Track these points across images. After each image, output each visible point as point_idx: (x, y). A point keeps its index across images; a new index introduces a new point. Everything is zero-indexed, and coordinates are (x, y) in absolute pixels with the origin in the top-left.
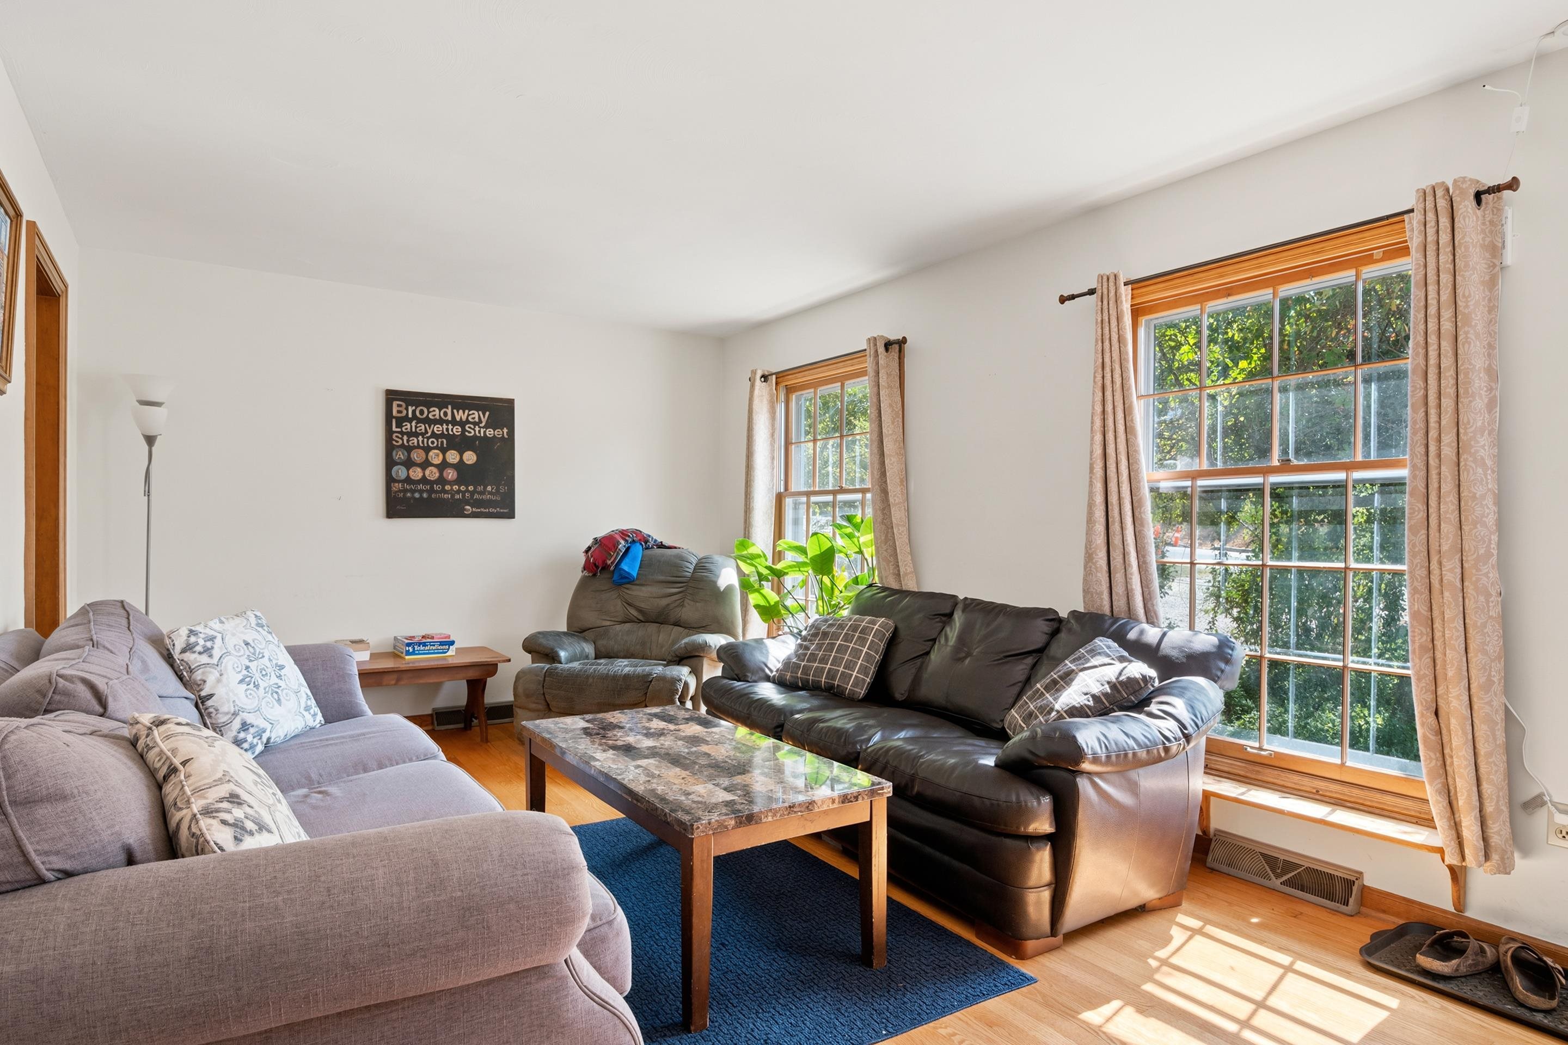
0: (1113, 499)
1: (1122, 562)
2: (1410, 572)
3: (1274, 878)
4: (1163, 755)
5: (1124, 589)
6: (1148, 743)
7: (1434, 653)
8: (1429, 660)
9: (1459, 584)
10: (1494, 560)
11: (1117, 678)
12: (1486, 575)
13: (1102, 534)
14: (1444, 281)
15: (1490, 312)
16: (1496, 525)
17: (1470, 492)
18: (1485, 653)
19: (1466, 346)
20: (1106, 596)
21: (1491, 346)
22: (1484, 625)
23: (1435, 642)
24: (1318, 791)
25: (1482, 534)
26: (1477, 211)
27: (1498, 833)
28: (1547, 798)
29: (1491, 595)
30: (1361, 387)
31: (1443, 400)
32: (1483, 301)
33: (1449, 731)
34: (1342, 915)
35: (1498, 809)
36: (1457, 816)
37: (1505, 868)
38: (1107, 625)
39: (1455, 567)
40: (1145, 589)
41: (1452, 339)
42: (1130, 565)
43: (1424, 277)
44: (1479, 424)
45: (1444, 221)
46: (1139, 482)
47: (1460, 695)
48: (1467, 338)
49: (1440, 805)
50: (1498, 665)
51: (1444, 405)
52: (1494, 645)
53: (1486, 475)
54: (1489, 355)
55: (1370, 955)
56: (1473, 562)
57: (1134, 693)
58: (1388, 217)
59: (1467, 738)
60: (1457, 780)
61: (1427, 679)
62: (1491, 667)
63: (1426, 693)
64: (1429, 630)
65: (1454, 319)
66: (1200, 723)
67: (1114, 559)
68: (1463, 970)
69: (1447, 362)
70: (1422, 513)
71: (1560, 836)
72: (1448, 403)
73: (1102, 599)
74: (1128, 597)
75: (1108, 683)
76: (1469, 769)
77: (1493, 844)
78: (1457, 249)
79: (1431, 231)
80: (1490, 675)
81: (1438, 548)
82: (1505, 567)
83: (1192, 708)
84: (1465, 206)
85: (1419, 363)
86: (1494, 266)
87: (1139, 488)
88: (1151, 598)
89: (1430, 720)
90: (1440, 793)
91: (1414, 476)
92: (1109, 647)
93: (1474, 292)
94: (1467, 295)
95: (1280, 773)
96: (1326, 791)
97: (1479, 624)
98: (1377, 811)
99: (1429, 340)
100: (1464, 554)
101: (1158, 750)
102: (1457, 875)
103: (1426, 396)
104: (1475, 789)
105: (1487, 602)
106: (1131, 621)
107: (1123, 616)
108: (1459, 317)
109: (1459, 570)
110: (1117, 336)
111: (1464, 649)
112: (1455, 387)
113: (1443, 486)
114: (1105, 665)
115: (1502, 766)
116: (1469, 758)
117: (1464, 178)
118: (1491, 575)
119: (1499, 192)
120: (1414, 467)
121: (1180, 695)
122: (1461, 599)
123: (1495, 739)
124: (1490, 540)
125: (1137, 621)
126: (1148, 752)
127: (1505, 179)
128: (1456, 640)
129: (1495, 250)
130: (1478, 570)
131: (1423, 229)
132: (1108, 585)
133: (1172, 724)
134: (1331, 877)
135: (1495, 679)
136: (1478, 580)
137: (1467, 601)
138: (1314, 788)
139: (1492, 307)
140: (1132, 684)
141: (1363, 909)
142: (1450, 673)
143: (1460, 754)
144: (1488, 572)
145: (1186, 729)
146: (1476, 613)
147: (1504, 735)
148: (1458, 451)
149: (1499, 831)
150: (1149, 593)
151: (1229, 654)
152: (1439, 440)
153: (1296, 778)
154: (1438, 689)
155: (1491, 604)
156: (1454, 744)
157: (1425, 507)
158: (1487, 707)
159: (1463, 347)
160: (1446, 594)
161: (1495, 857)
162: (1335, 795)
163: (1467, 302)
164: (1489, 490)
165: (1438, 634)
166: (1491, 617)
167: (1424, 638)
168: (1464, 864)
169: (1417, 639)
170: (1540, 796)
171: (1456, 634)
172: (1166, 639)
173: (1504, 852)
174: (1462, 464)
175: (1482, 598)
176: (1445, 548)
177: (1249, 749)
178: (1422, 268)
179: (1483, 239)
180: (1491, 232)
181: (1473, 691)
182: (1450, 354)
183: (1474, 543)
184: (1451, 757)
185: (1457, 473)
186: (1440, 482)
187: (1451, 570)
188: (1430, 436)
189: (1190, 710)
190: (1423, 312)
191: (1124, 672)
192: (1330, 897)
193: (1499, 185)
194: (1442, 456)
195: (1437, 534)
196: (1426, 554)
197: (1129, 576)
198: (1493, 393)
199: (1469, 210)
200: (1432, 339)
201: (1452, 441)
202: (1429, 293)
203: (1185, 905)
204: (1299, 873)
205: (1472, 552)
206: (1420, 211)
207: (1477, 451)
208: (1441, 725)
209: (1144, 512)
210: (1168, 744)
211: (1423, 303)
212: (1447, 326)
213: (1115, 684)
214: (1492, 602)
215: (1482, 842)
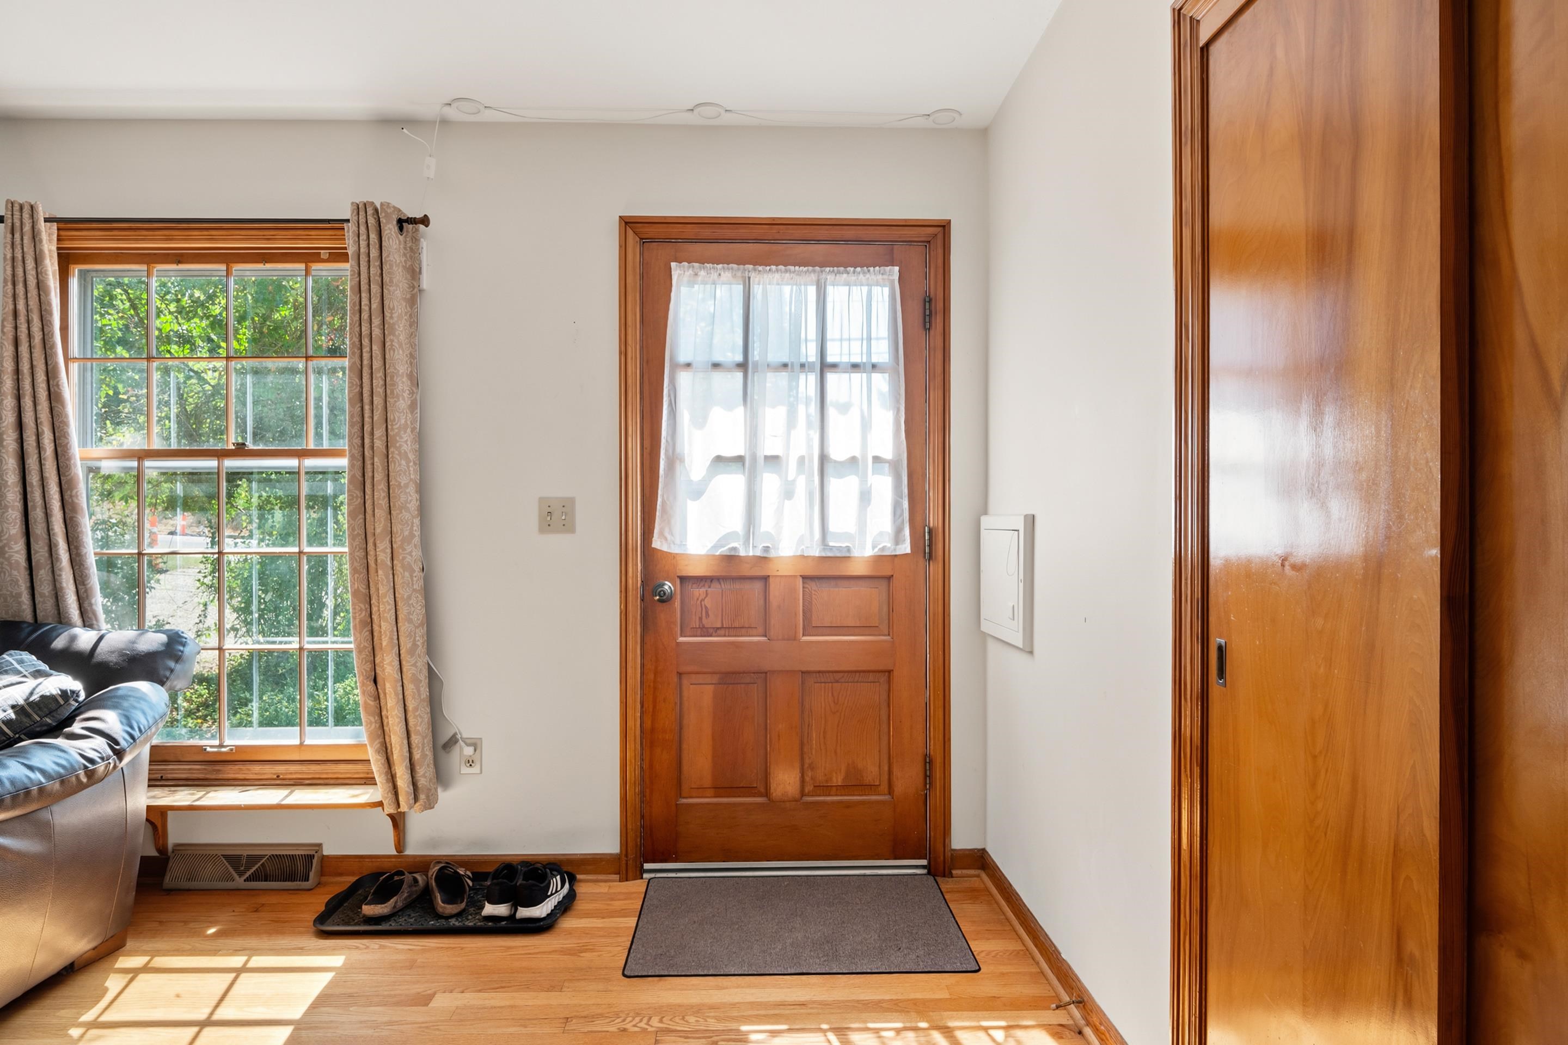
0: (33, 479)
1: (47, 555)
2: (350, 554)
3: (236, 876)
4: (84, 780)
5: (51, 588)
6: (62, 771)
7: (372, 626)
8: (367, 633)
9: (389, 563)
10: (417, 540)
11: (25, 700)
12: (410, 554)
13: (18, 521)
14: (374, 291)
15: (411, 326)
16: (418, 510)
17: (396, 481)
18: (410, 621)
19: (392, 352)
20: (25, 598)
21: (412, 356)
22: (409, 597)
23: (373, 616)
24: (278, 776)
25: (406, 518)
26: (400, 236)
27: (424, 776)
28: (459, 736)
29: (415, 571)
30: (312, 377)
31: (374, 398)
32: (406, 315)
33: (385, 694)
34: (304, 892)
35: (424, 756)
36: (393, 769)
37: (430, 804)
38: (23, 635)
39: (386, 548)
40: (80, 587)
41: (381, 345)
42: (58, 559)
43: (358, 284)
44: (403, 421)
45: (373, 236)
46: (69, 459)
47: (392, 661)
48: (392, 345)
49: (379, 763)
50: (422, 631)
51: (375, 402)
52: (418, 613)
53: (408, 467)
54: (411, 363)
55: (322, 923)
56: (400, 543)
57: (50, 713)
58: (329, 221)
59: (398, 698)
60: (392, 737)
61: (366, 650)
62: (415, 634)
63: (366, 663)
64: (367, 606)
65: (382, 327)
66: (136, 734)
67: (37, 552)
68: (400, 904)
69: (377, 364)
70: (359, 499)
71: (468, 765)
72: (378, 400)
73: (20, 603)
74: (57, 597)
75: (13, 707)
76: (400, 725)
77: (420, 786)
78: (384, 266)
79: (363, 244)
80: (415, 640)
81: (373, 531)
82: (426, 545)
83: (127, 720)
84: (389, 228)
85: (355, 362)
86: (414, 287)
87: (68, 467)
88: (87, 596)
89: (369, 688)
90: (379, 753)
91: (352, 465)
92: (21, 662)
93: (397, 306)
94: (391, 307)
95: (241, 767)
96: (286, 773)
97: (405, 597)
98: (332, 782)
99: (363, 342)
100: (393, 536)
101: (77, 777)
102: (398, 821)
103: (361, 394)
104: (405, 742)
105: (412, 577)
106: (60, 626)
107: (50, 620)
108: (386, 326)
109: (389, 551)
110: (35, 281)
111: (394, 620)
112: (384, 388)
113: (376, 475)
114: (12, 685)
115: (427, 718)
116: (400, 716)
117: (389, 203)
118: (414, 554)
119: (416, 224)
120: (352, 458)
121: (114, 707)
122: (391, 576)
123: (419, 695)
124: (413, 523)
125: (70, 625)
126: (62, 782)
127: (418, 215)
128: (388, 613)
129: (414, 273)
130: (404, 550)
131: (357, 240)
132: (28, 584)
133: (100, 743)
134: (292, 857)
135: (419, 643)
136: (404, 558)
137: (396, 577)
138: (275, 774)
139: (414, 322)
140: (47, 704)
141: (324, 879)
142: (384, 644)
143: (394, 713)
144: (411, 552)
145: (117, 743)
146: (403, 587)
147: (428, 690)
148: (387, 445)
149: (425, 773)
150: (86, 591)
151: (180, 651)
152: (372, 434)
153: (257, 768)
154: (376, 659)
155: (415, 579)
156: (389, 705)
157: (362, 494)
158: (414, 668)
159: (389, 352)
160: (380, 572)
161: (422, 797)
162: (294, 776)
163: (392, 314)
164: (411, 479)
165: (374, 609)
166: (414, 590)
167: (364, 614)
168: (399, 810)
169: (357, 615)
170: (455, 735)
171: (390, 607)
172: (102, 644)
173: (429, 790)
174: (390, 456)
175: (407, 574)
176: (378, 531)
177: (209, 749)
178: (356, 275)
179: (405, 262)
180: (411, 257)
181: (402, 656)
182: (380, 357)
183: (400, 527)
184: (387, 717)
185: (386, 464)
186: (373, 472)
187: (384, 551)
188: (365, 429)
189: (124, 721)
190: (358, 315)
191: (37, 690)
192: (291, 877)
193: (415, 218)
194: (375, 448)
195: (372, 519)
196: (363, 537)
197: (57, 572)
198: (414, 397)
199: (393, 233)
200: (366, 342)
201: (382, 435)
202: (363, 300)
203: (130, 944)
204: (263, 865)
205: (399, 534)
206: (354, 223)
207: (401, 446)
208: (379, 690)
209: (77, 496)
210: (91, 767)
211: (357, 308)
212: (377, 332)
213: (22, 708)
214: (416, 577)
215: (412, 787)
